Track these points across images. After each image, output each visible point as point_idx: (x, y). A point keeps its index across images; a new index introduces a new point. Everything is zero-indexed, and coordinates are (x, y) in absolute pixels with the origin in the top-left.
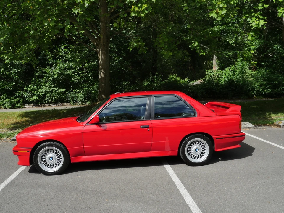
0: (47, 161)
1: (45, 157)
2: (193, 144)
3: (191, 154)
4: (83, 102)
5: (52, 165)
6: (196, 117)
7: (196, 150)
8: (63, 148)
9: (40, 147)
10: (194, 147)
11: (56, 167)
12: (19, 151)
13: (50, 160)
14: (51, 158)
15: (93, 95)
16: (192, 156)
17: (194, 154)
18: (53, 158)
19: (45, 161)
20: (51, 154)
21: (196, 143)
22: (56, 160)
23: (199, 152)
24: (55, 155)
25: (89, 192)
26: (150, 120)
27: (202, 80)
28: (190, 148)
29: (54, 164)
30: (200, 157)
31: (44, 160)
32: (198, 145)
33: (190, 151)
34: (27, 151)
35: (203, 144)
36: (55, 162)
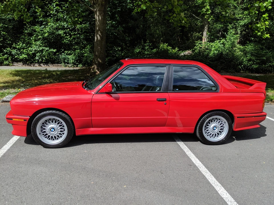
0: (47, 132)
1: (45, 128)
2: (212, 122)
3: (208, 132)
4: (75, 64)
5: (53, 136)
6: (218, 92)
7: (214, 128)
8: (68, 118)
9: (40, 116)
10: (212, 125)
11: (58, 139)
12: (14, 119)
13: (51, 131)
14: (52, 129)
15: (85, 59)
16: (209, 134)
17: (211, 132)
18: (55, 129)
19: (45, 132)
20: (53, 124)
21: (214, 121)
22: (58, 132)
23: (217, 131)
24: (57, 126)
25: (101, 174)
26: (168, 92)
27: (191, 51)
28: (208, 125)
29: (56, 136)
30: (217, 136)
31: (44, 130)
32: (217, 123)
33: (208, 129)
34: (23, 120)
35: (222, 122)
36: (57, 133)
